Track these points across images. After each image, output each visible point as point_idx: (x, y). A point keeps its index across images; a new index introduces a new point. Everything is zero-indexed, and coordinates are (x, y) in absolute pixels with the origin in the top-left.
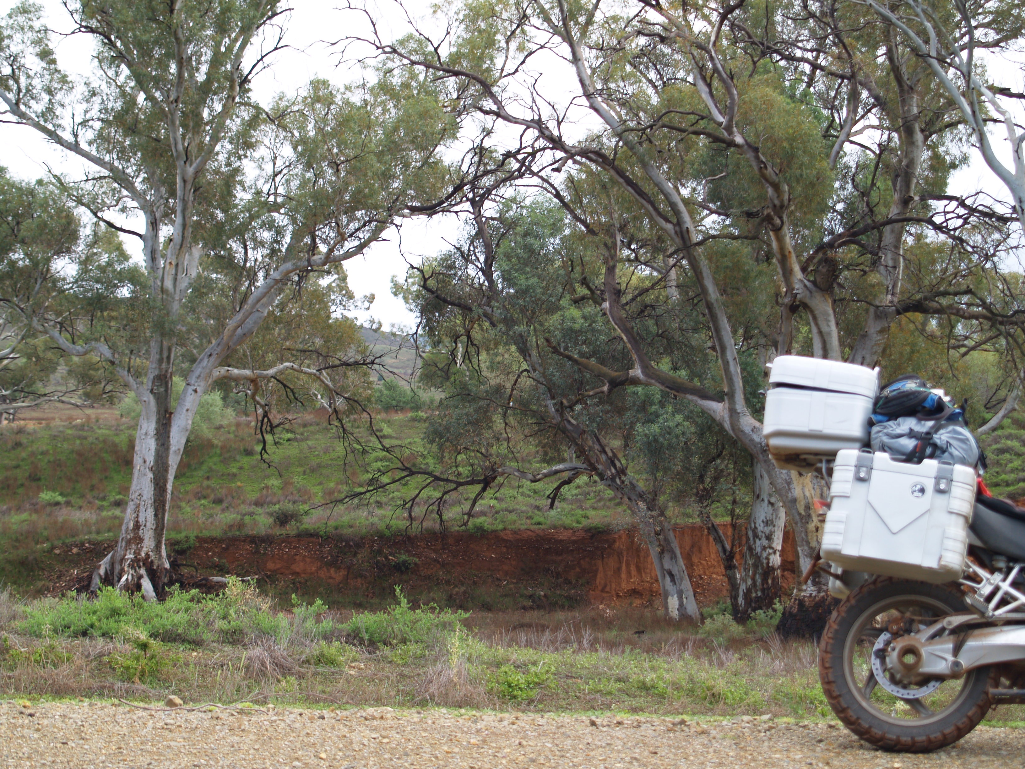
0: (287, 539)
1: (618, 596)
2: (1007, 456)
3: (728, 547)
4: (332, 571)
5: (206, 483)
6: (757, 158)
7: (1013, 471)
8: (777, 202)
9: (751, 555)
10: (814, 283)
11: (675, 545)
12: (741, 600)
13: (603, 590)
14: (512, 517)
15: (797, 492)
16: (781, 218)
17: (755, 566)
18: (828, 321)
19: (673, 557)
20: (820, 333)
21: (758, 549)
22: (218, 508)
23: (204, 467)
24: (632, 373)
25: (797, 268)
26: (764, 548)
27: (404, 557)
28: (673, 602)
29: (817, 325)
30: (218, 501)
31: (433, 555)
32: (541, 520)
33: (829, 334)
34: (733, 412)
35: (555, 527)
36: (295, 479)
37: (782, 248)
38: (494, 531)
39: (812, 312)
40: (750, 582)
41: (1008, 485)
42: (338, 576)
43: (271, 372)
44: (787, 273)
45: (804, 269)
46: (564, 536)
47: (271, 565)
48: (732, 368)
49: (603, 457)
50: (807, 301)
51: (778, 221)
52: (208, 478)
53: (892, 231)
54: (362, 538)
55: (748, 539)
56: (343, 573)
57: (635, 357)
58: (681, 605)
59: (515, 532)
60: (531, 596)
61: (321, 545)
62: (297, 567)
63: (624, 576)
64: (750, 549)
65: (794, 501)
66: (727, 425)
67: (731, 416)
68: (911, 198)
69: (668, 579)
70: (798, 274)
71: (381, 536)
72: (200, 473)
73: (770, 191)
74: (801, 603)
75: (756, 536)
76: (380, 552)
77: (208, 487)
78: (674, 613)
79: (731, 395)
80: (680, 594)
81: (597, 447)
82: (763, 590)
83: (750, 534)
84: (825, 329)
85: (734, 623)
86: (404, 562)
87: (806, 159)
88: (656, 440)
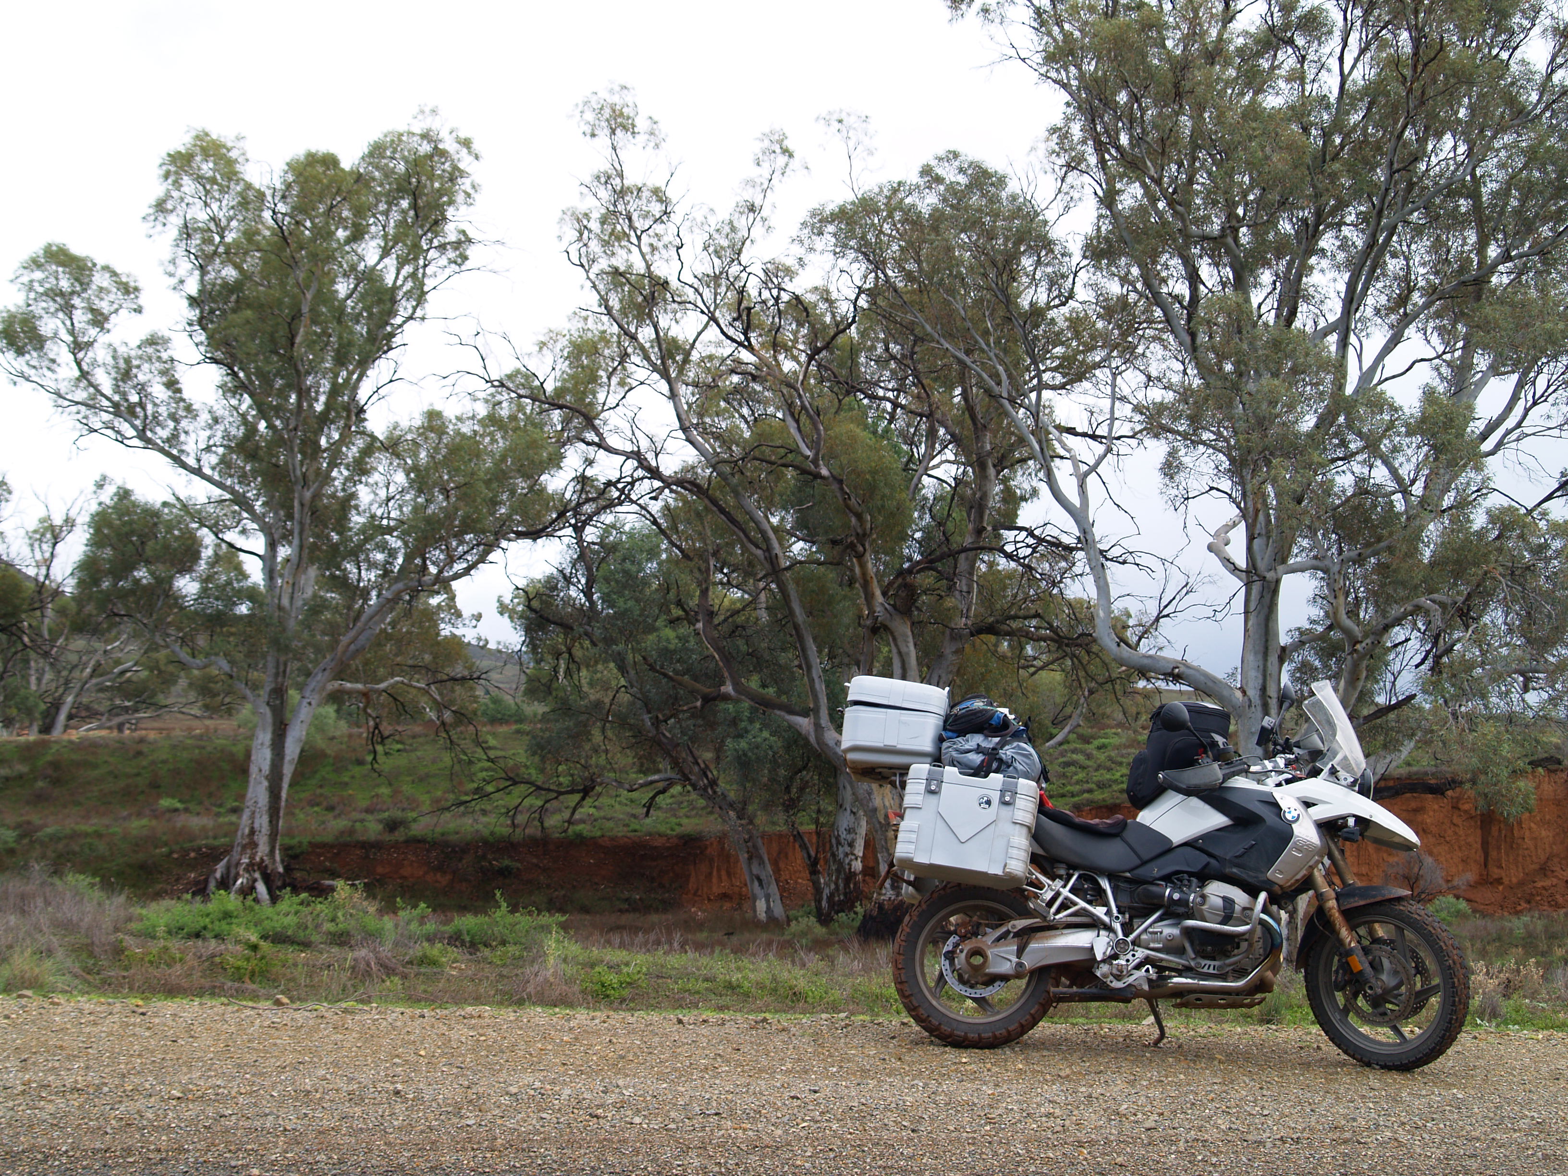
0: (396, 845)
1: (709, 900)
2: (1073, 769)
3: (813, 854)
4: (439, 875)
5: (319, 791)
6: (842, 489)
7: (1078, 782)
8: (859, 531)
9: (835, 861)
10: (894, 606)
11: (763, 851)
12: (824, 904)
13: (695, 894)
14: (610, 824)
15: (877, 801)
16: (863, 546)
17: (838, 871)
18: (907, 642)
19: (761, 863)
20: (900, 653)
21: (841, 856)
22: (330, 815)
23: (318, 776)
24: (723, 689)
25: (878, 593)
26: (847, 855)
27: (507, 862)
28: (761, 905)
29: (896, 645)
30: (331, 808)
31: (535, 861)
32: (638, 827)
33: (908, 654)
34: (818, 727)
35: (650, 834)
36: (405, 788)
37: (864, 573)
38: (592, 838)
39: (892, 634)
40: (833, 886)
41: (1073, 796)
42: (444, 880)
43: (382, 686)
44: (869, 597)
45: (884, 594)
46: (659, 842)
47: (380, 870)
48: (817, 686)
49: (696, 769)
50: (888, 623)
51: (861, 549)
52: (321, 787)
53: (967, 559)
54: (467, 844)
55: (831, 846)
56: (449, 877)
58: (768, 908)
59: (612, 839)
60: (627, 900)
61: (428, 851)
62: (406, 871)
63: (715, 880)
64: (834, 855)
65: (875, 810)
66: (812, 739)
67: (816, 731)
68: (984, 529)
69: (756, 883)
70: (879, 598)
71: (486, 842)
72: (314, 782)
73: (853, 520)
74: (881, 906)
75: (839, 843)
76: (484, 857)
77: (321, 795)
78: (762, 914)
79: (816, 711)
80: (768, 898)
81: (690, 759)
82: (845, 894)
83: (834, 841)
84: (904, 649)
85: (818, 925)
86: (507, 867)
87: (887, 491)
88: (745, 755)
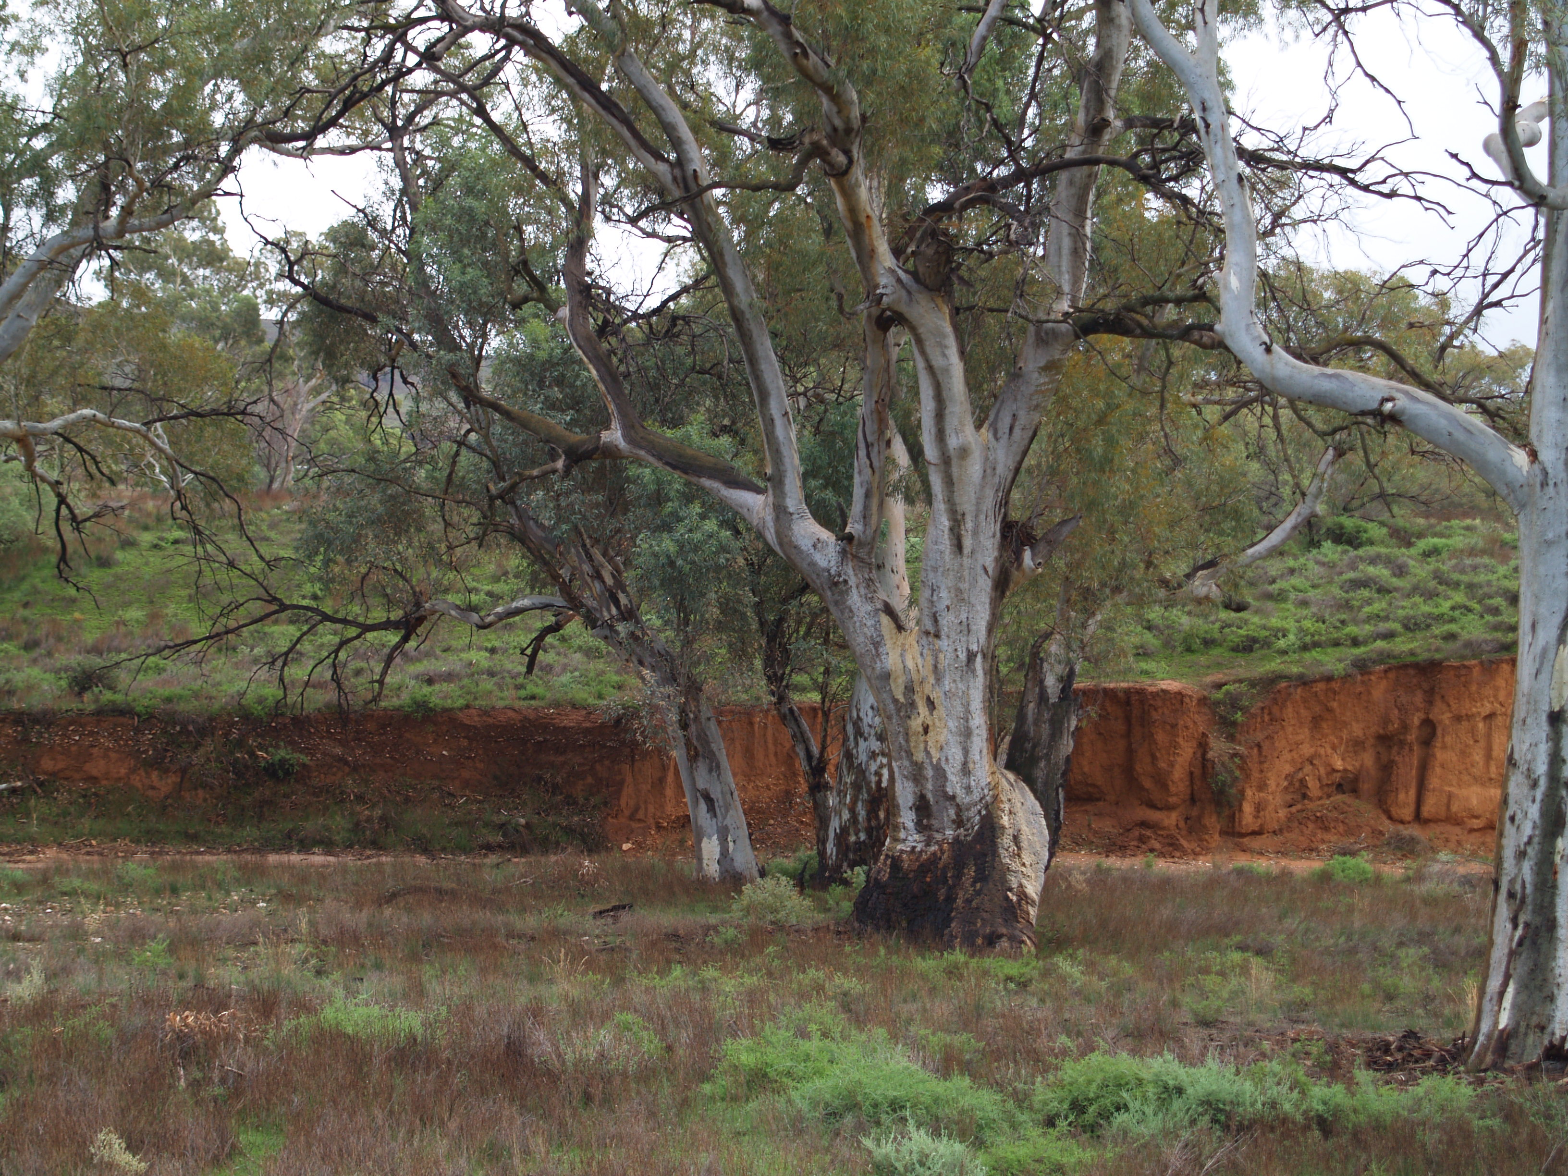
0: (77, 720)
1: (659, 827)
2: (1365, 593)
3: (815, 750)
4: (155, 775)
5: (22, 613)
6: (788, 35)
7: (1369, 619)
8: (838, 122)
9: (851, 766)
10: (914, 275)
11: (720, 747)
12: (830, 848)
13: (632, 817)
14: (488, 684)
15: (891, 660)
16: (847, 153)
17: (857, 787)
18: (943, 347)
19: (715, 767)
20: (930, 368)
21: (863, 757)
22: (26, 656)
23: (25, 586)
24: (606, 436)
25: (883, 248)
26: (873, 755)
27: (282, 753)
28: (711, 848)
29: (923, 353)
30: (30, 646)
31: (338, 751)
33: (947, 370)
34: (780, 511)
35: (557, 704)
37: (853, 210)
38: (445, 710)
39: (913, 329)
40: (846, 815)
41: (1355, 642)
42: (164, 784)
43: (56, 424)
44: (866, 255)
45: (897, 252)
46: (571, 720)
47: (47, 764)
48: (780, 431)
49: (597, 586)
50: (903, 308)
51: (841, 159)
52: (26, 605)
53: (1071, 183)
54: (211, 719)
55: (846, 739)
56: (173, 779)
57: (612, 407)
58: (724, 853)
59: (485, 712)
60: (502, 826)
61: (137, 730)
62: (96, 768)
64: (849, 756)
65: (886, 676)
66: (771, 536)
67: (777, 519)
68: (1106, 123)
69: (703, 806)
70: (885, 258)
71: (247, 716)
72: (17, 595)
73: (825, 101)
74: (896, 863)
75: (859, 733)
76: (240, 743)
77: (25, 620)
78: (712, 869)
79: (777, 482)
80: (723, 834)
81: (586, 568)
82: (869, 831)
83: (850, 729)
84: (938, 362)
85: (795, 894)
86: (283, 761)
87: (883, 41)
88: (672, 564)
